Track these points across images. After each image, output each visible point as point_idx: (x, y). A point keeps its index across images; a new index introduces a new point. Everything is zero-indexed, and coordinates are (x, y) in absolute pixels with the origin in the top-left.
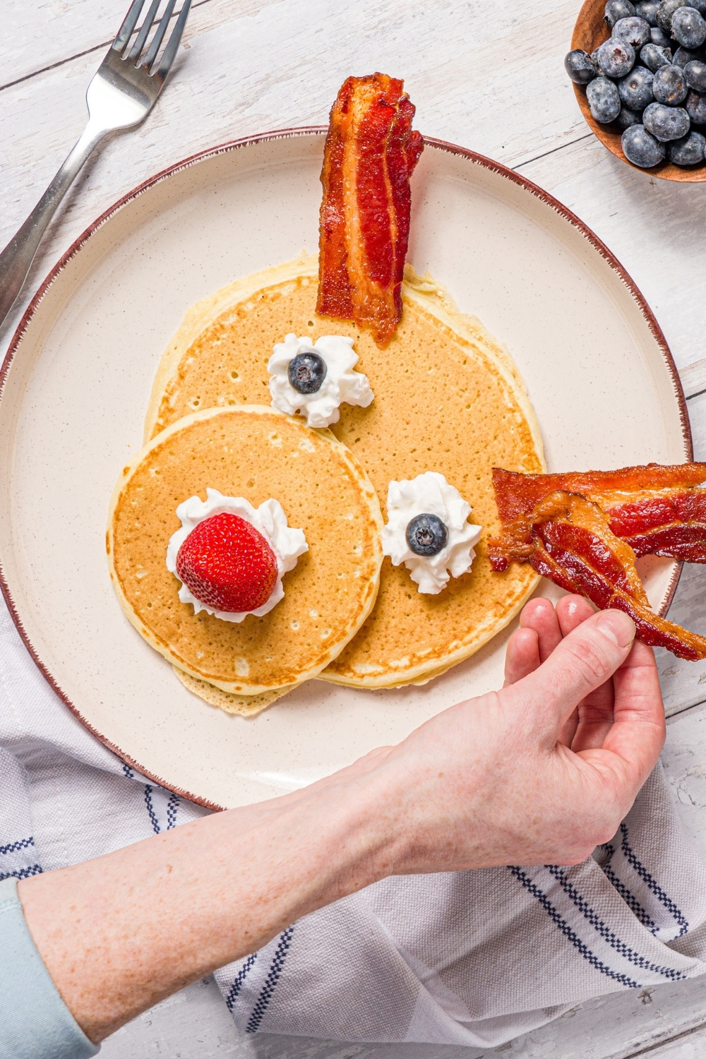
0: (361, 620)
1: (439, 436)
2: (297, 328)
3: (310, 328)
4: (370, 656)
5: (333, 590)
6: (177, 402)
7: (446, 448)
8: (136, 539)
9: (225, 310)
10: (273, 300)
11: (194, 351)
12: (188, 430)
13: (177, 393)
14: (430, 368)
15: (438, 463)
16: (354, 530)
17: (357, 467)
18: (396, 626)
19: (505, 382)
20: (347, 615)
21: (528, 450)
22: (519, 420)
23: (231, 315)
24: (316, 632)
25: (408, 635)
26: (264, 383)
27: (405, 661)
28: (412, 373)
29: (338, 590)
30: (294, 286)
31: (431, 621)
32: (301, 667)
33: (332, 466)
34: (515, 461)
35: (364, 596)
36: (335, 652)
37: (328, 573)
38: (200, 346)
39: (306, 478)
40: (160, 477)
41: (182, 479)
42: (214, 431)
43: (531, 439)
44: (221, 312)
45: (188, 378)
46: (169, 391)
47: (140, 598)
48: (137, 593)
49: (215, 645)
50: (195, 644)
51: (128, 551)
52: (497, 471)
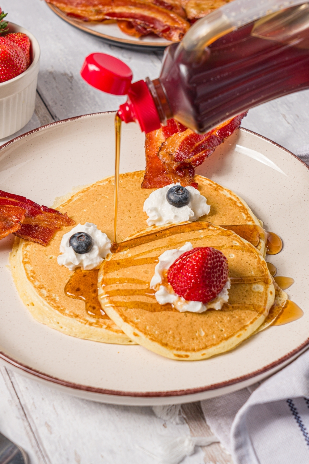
1: (122, 207)
2: (54, 262)
3: (54, 257)
7: (129, 204)
8: (180, 334)
10: (34, 273)
14: (83, 211)
15: (137, 208)
19: (93, 185)
21: (132, 175)
23: (41, 292)
30: (27, 265)
40: (140, 317)
43: (126, 174)
44: (39, 296)
45: (77, 313)
46: (85, 322)
47: (217, 335)
48: (214, 337)
51: (187, 341)
52: (144, 186)
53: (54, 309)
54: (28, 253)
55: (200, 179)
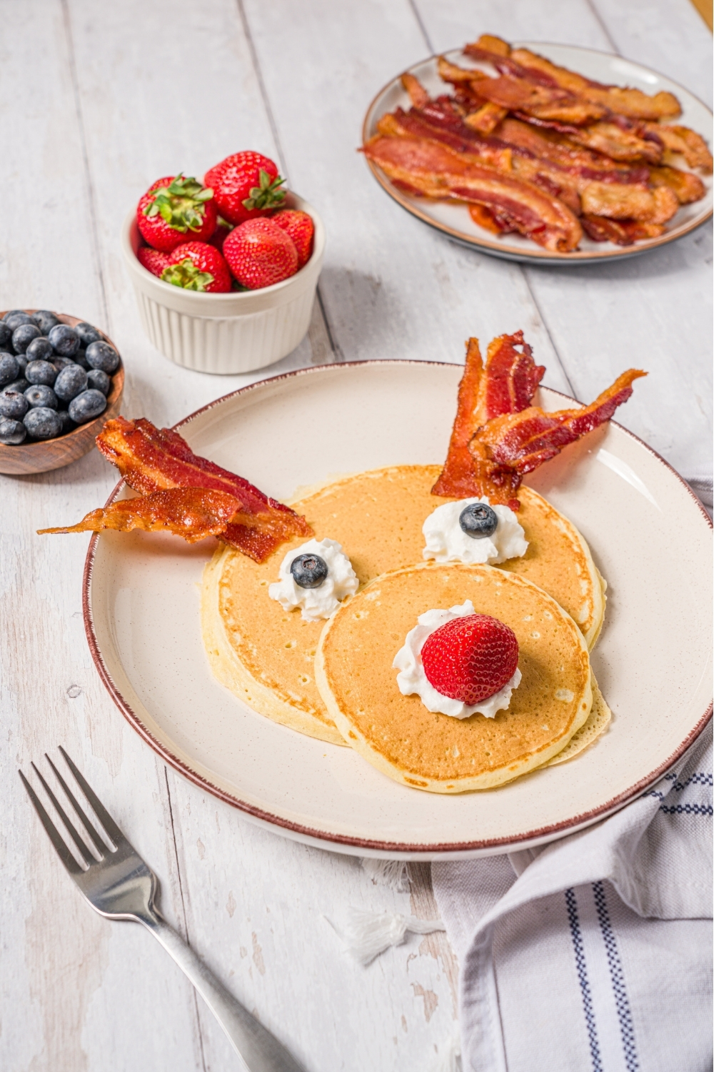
0: (541, 590)
4: (574, 609)
5: (509, 601)
6: (299, 694)
8: (420, 748)
9: (227, 639)
10: (231, 604)
11: (256, 671)
12: (331, 675)
13: (290, 693)
16: (459, 578)
17: (403, 567)
18: (551, 584)
20: (535, 597)
21: (422, 470)
22: (395, 471)
23: (233, 634)
24: (545, 622)
25: (561, 578)
26: (304, 625)
27: (584, 584)
28: (333, 527)
29: (511, 598)
30: (225, 589)
31: (552, 560)
32: (575, 645)
33: (397, 582)
34: (430, 480)
35: (520, 584)
36: (566, 615)
37: (493, 601)
38: (253, 666)
39: (403, 599)
40: (367, 709)
41: (374, 690)
42: (338, 656)
43: (414, 466)
44: (228, 642)
45: (278, 681)
46: (285, 698)
47: (478, 761)
48: (473, 763)
49: (538, 711)
50: (534, 727)
51: (429, 760)
52: (435, 491)
53: (246, 667)
54: (231, 571)
55: (528, 494)
